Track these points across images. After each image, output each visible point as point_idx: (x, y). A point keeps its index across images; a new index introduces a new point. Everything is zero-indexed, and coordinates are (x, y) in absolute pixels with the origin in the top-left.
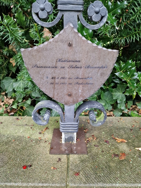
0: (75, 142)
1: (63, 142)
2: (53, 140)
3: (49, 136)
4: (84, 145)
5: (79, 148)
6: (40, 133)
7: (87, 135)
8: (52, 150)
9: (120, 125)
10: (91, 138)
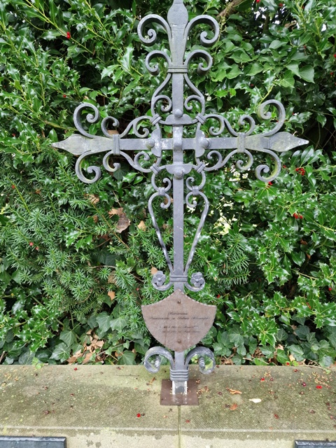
0: (186, 393)
1: (174, 393)
2: (162, 392)
3: (157, 387)
4: (195, 397)
5: (190, 399)
6: (148, 384)
7: (200, 386)
8: (163, 401)
9: (239, 375)
10: (203, 390)
